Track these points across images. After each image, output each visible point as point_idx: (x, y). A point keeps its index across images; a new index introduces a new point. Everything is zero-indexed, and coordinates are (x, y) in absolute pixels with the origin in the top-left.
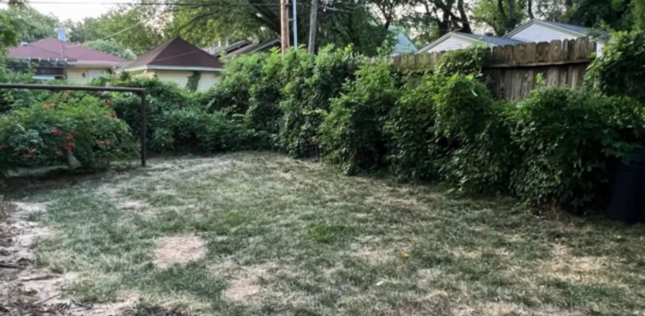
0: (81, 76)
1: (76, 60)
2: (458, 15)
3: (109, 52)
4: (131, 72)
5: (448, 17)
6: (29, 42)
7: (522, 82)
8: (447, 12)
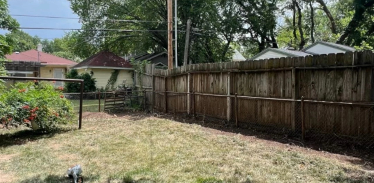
0: (48, 72)
1: (46, 63)
2: (270, 39)
3: (67, 58)
4: (78, 70)
5: (264, 40)
6: (20, 52)
7: (326, 78)
8: (263, 37)
